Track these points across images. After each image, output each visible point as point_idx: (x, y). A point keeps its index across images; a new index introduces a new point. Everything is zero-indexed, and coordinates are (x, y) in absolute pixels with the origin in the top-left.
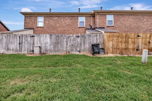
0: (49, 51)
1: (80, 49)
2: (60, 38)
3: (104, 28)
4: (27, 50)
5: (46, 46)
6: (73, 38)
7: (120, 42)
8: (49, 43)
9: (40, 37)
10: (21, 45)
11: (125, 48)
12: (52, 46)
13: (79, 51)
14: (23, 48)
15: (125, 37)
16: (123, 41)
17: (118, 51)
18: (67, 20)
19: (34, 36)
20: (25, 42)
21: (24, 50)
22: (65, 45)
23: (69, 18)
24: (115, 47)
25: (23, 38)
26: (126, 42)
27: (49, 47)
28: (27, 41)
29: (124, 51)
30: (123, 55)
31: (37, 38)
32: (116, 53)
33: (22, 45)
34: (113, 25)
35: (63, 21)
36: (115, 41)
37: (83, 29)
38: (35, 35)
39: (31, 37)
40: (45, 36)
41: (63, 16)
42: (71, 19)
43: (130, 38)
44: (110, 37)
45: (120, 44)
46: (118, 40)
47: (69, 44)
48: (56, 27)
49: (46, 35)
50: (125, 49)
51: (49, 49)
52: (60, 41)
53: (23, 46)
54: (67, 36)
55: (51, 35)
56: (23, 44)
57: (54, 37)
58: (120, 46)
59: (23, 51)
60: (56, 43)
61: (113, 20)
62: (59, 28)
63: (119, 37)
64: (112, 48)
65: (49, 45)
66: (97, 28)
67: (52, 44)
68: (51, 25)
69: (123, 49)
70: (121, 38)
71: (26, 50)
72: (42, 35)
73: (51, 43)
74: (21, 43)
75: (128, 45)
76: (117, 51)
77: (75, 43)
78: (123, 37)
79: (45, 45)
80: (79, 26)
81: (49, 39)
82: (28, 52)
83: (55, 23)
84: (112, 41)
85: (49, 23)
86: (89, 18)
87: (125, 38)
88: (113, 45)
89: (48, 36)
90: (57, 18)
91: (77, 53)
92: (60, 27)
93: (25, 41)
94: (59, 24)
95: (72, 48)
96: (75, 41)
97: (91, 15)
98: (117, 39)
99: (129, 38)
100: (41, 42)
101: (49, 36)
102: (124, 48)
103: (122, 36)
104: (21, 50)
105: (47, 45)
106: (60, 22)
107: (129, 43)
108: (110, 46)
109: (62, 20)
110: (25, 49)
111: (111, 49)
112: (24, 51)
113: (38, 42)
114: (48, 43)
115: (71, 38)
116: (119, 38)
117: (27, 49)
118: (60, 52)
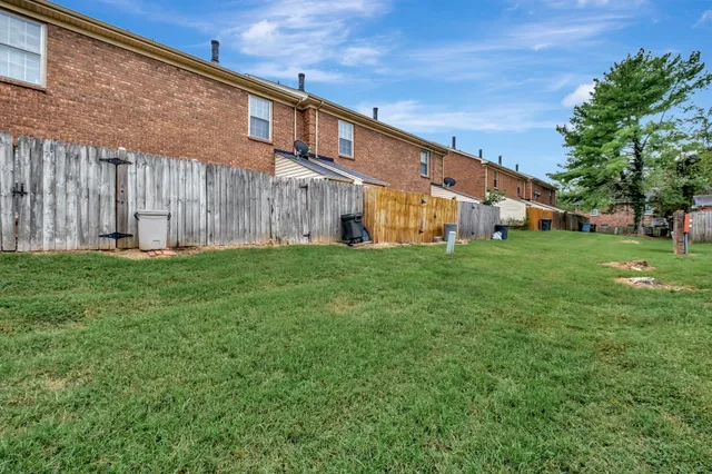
0: (203, 234)
1: (310, 227)
2: (247, 186)
3: (331, 160)
4: (75, 233)
5: (188, 212)
6: (290, 191)
8: (203, 201)
9: (162, 169)
10: (27, 200)
12: (217, 217)
13: (308, 236)
14: (47, 220)
15: (404, 201)
16: (402, 211)
17: (395, 235)
18: (198, 91)
19: (126, 162)
20: (60, 185)
21: (55, 228)
22: (265, 213)
23: (208, 87)
24: (390, 226)
25: (41, 162)
26: (406, 213)
27: (203, 219)
28: (78, 185)
29: (402, 235)
30: (401, 243)
31: (140, 170)
32: (391, 240)
33: (33, 202)
34: (352, 157)
35: (178, 90)
37: (264, 149)
38: (131, 158)
39: (104, 165)
40: (185, 170)
41: (178, 69)
42: (219, 96)
43: (412, 204)
44: (383, 197)
45: (397, 218)
47: (276, 209)
49: (188, 165)
50: (403, 230)
51: (202, 226)
52: (246, 197)
53: (47, 210)
54: (271, 181)
55: (209, 169)
56: (47, 199)
57: (223, 178)
58: (398, 223)
59: (46, 234)
60: (231, 202)
61: (352, 140)
62: (158, 120)
63: (395, 200)
64: (385, 227)
65: (203, 211)
66: (313, 156)
67: (217, 208)
68: (106, 94)
71: (68, 232)
72: (169, 162)
73: (212, 203)
74: (27, 188)
75: (409, 222)
76: (392, 235)
77: (296, 206)
79: (184, 210)
80: (249, 134)
81: (203, 182)
82: (83, 240)
83: (130, 89)
84: (385, 209)
85: (89, 80)
86: (285, 112)
87: (406, 204)
88: (386, 220)
89: (198, 170)
90: (144, 66)
91: (304, 241)
92: (164, 117)
93: (61, 179)
94: (157, 103)
95: (286, 223)
96: (296, 199)
97: (292, 103)
99: (410, 204)
100: (164, 195)
101: (203, 173)
102: (403, 226)
103: (400, 199)
104: (33, 232)
105: (195, 207)
106: (159, 92)
107: (410, 217)
108: (382, 223)
109: (173, 87)
110: (61, 223)
112: (53, 236)
113: (148, 192)
114: (198, 201)
115: (282, 191)
117: (74, 225)
118: (249, 240)
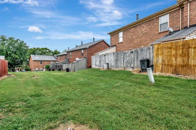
1: (133, 65)
2: (119, 55)
5: (111, 63)
6: (128, 54)
7: (173, 55)
9: (108, 55)
11: (183, 64)
13: (133, 68)
15: (181, 47)
16: (178, 54)
17: (171, 69)
18: (144, 27)
22: (122, 62)
23: (146, 24)
24: (166, 64)
26: (183, 55)
29: (180, 69)
30: (179, 75)
32: (168, 72)
35: (139, 30)
36: (166, 54)
39: (104, 56)
41: (139, 24)
42: (149, 25)
43: (191, 48)
44: (159, 49)
45: (174, 59)
46: (170, 54)
47: (125, 60)
48: (133, 40)
50: (182, 66)
54: (124, 53)
58: (174, 62)
62: (136, 40)
63: (171, 48)
64: (162, 64)
66: (186, 27)
68: (129, 39)
69: (178, 67)
70: (175, 50)
73: (114, 60)
74: (100, 61)
75: (188, 60)
76: (168, 69)
77: (130, 59)
78: (178, 48)
80: (159, 31)
84: (162, 55)
85: (127, 37)
86: (175, 14)
87: (182, 49)
88: (163, 61)
90: (134, 29)
91: (131, 70)
93: (102, 59)
94: (136, 36)
95: (127, 64)
98: (169, 52)
99: (189, 48)
100: (109, 60)
101: (113, 55)
102: (181, 64)
103: (176, 47)
106: (136, 33)
107: (190, 57)
108: (159, 62)
111: (161, 66)
114: (112, 60)
115: (126, 55)
116: (172, 50)
118: (119, 68)
